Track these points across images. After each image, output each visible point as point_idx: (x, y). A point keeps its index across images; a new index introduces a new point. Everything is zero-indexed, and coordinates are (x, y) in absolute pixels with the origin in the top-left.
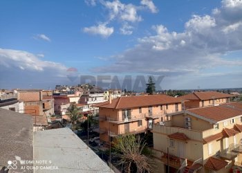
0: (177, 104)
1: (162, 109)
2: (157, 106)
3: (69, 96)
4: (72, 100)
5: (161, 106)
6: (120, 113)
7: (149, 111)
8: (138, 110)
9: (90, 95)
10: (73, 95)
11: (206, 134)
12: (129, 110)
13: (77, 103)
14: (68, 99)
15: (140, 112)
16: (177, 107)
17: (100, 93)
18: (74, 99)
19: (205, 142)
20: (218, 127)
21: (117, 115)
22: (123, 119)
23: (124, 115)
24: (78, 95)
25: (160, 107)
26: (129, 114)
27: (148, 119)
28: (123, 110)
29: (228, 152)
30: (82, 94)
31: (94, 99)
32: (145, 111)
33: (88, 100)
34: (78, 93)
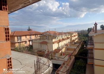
1: (35, 37)
5: (35, 35)
6: (16, 38)
7: (30, 37)
8: (25, 37)
11: (54, 40)
15: (26, 38)
19: (54, 43)
20: (57, 39)
21: (14, 39)
22: (18, 41)
23: (18, 38)
26: (20, 38)
27: (29, 41)
28: (17, 37)
29: (61, 48)
32: (28, 37)
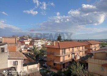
0: (83, 46)
2: (76, 47)
3: (24, 41)
4: (26, 43)
6: (61, 51)
7: (73, 50)
8: (68, 49)
9: (35, 41)
10: (27, 41)
12: (65, 49)
13: (28, 44)
14: (24, 42)
16: (83, 48)
17: (38, 40)
18: (27, 43)
24: (29, 41)
25: (77, 48)
30: (31, 40)
31: (37, 43)
33: (34, 43)
34: (29, 40)
